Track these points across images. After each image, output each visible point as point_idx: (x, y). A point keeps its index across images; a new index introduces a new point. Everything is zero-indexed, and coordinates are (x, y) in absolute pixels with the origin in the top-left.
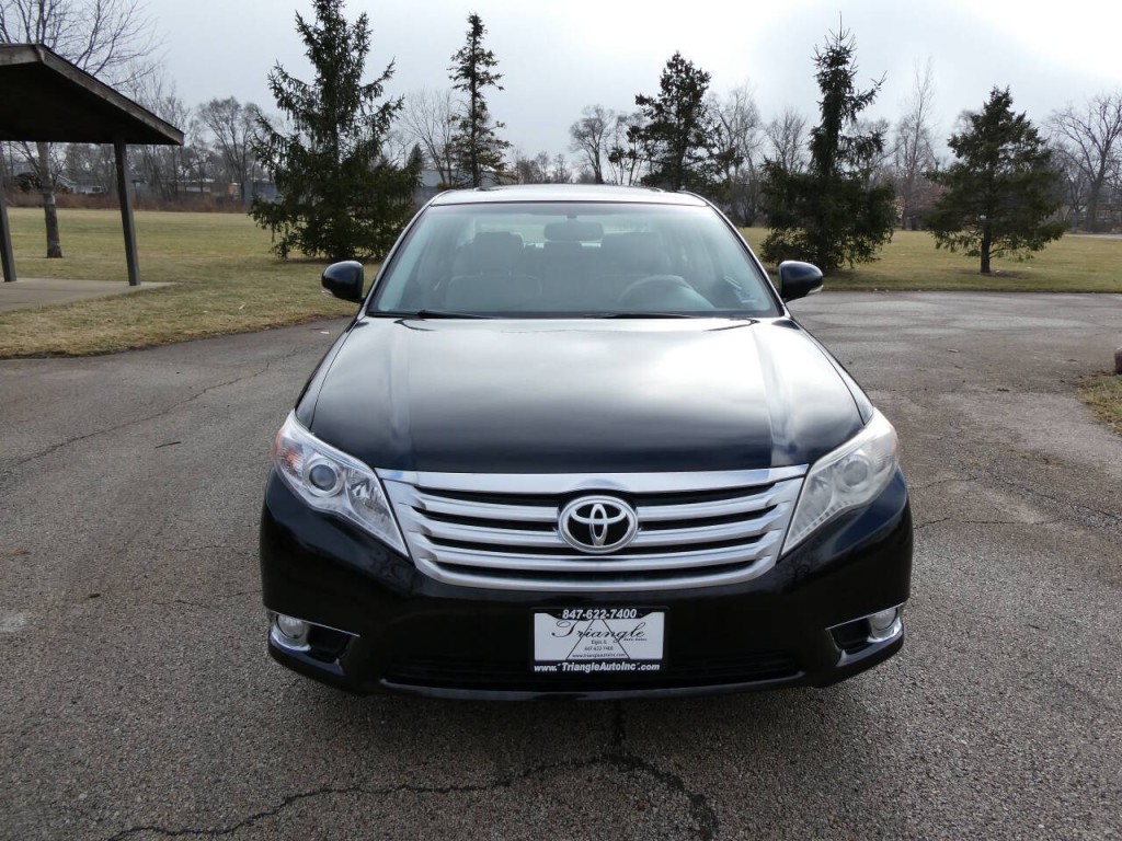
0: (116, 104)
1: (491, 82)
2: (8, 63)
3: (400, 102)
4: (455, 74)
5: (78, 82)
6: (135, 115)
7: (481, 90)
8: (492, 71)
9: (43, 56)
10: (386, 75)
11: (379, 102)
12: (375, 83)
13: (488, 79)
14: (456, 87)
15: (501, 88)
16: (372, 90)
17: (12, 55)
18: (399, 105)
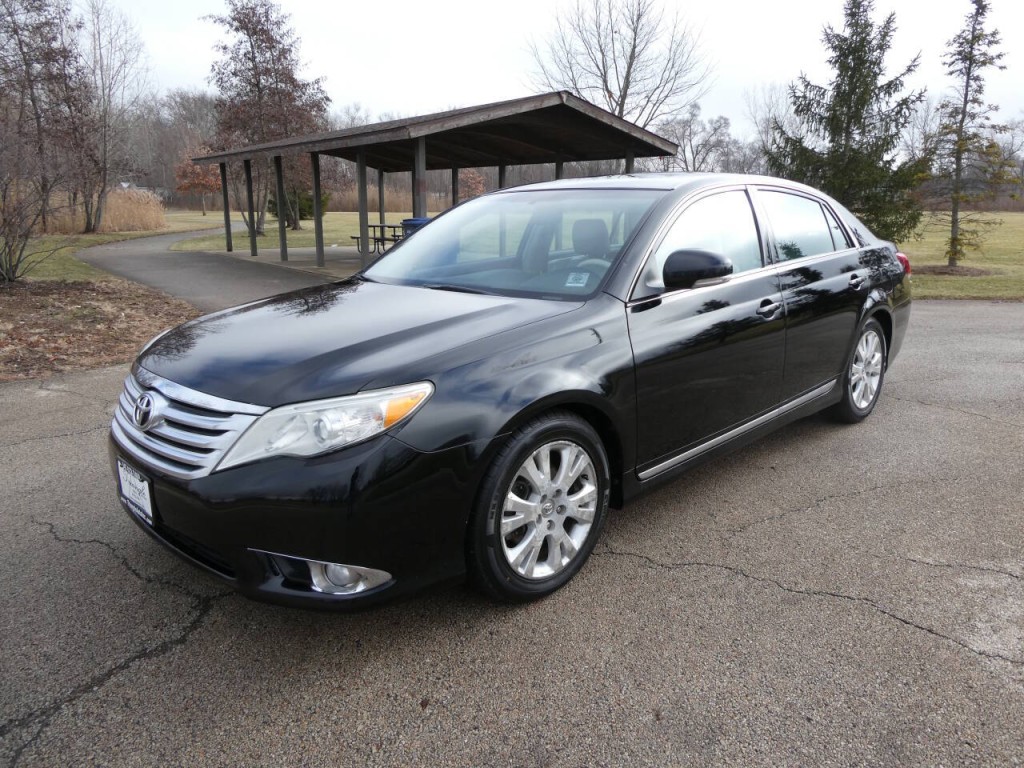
0: (619, 128)
1: (991, 63)
2: (539, 107)
3: (921, 95)
4: (949, 60)
5: (590, 114)
6: (635, 135)
7: (977, 72)
8: (993, 51)
9: (564, 100)
10: (909, 70)
11: (897, 97)
12: (897, 79)
13: (988, 61)
14: (951, 73)
15: (1001, 68)
16: (892, 87)
17: (543, 101)
18: (919, 98)
